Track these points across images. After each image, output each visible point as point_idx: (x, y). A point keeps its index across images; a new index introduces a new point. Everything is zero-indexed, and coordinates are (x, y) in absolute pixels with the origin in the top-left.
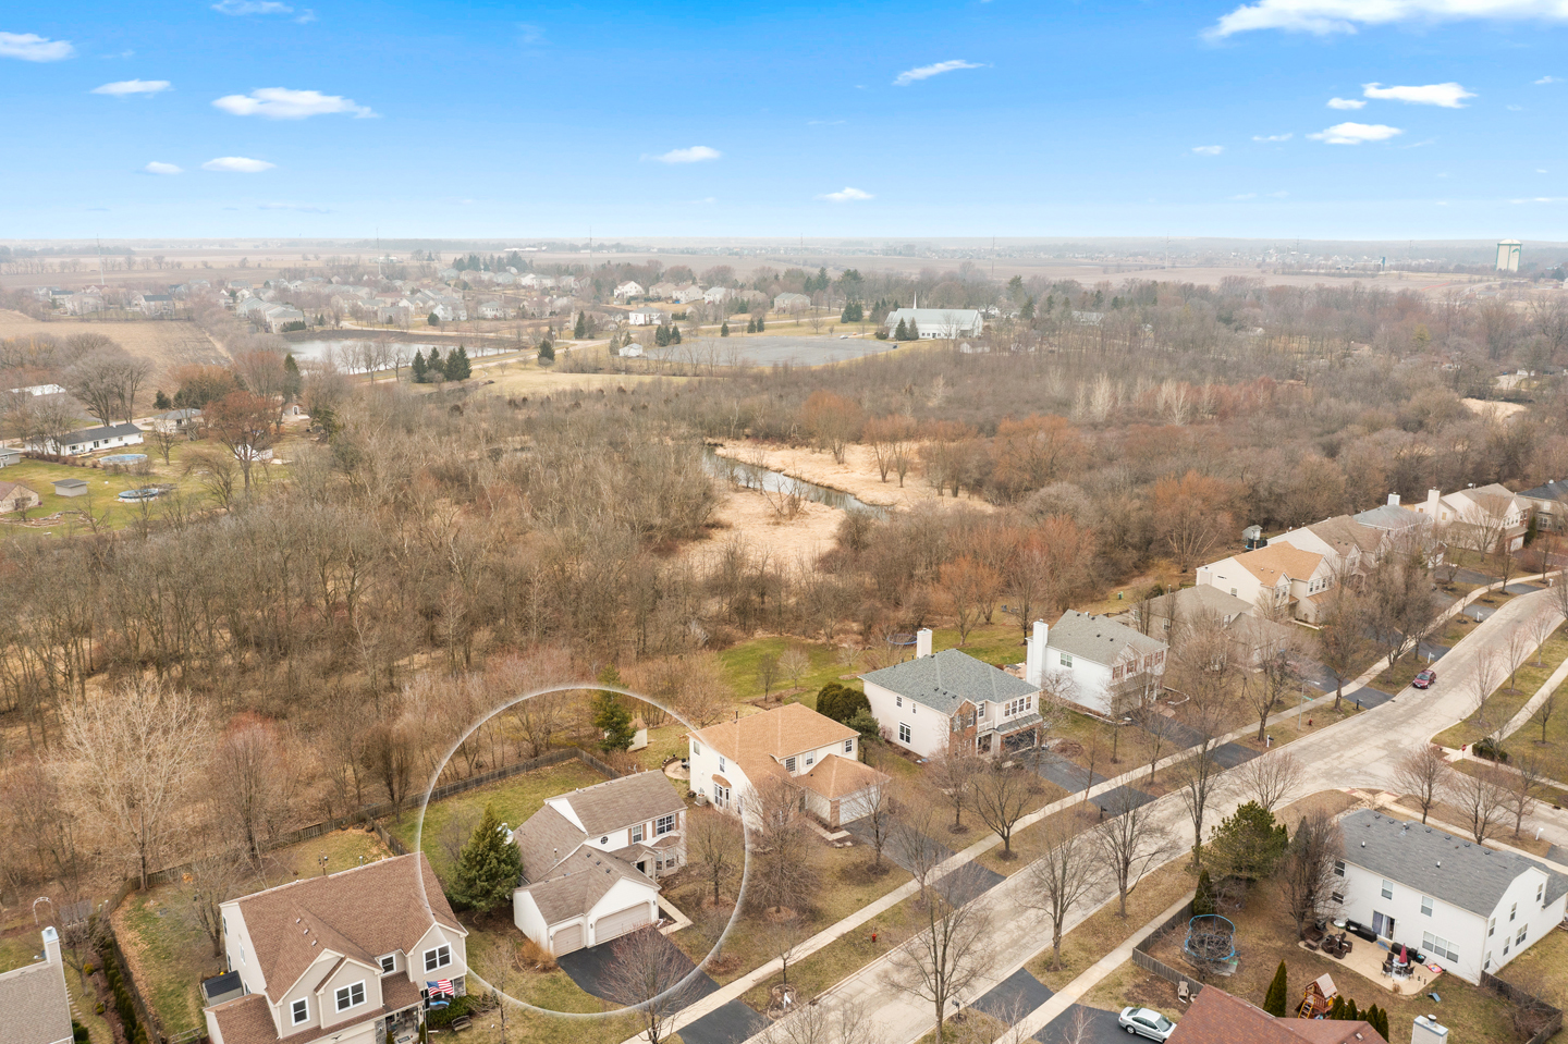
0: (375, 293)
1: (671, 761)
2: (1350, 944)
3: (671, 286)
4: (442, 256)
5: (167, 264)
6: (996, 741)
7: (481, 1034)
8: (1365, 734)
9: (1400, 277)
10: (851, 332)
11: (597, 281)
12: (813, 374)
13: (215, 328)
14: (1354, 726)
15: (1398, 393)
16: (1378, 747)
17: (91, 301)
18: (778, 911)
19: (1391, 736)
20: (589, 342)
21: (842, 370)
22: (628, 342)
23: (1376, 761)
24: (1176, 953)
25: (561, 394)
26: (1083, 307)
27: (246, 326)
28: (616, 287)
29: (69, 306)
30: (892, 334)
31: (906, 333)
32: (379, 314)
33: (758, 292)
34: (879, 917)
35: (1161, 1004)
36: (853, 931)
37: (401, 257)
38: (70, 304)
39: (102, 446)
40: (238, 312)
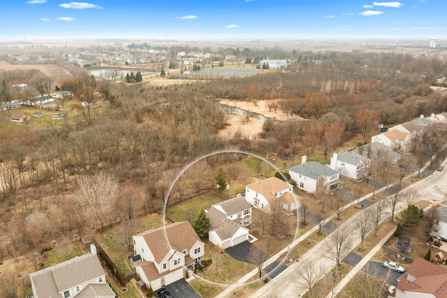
0: (108, 55)
1: (237, 194)
2: (441, 243)
3: (194, 53)
4: (123, 44)
5: (43, 46)
6: (328, 187)
7: (210, 271)
8: (428, 184)
9: (402, 49)
10: (249, 67)
11: (172, 51)
12: (242, 79)
13: (65, 66)
14: (424, 182)
15: (412, 85)
16: (432, 188)
17: (26, 58)
18: (281, 236)
19: (435, 184)
20: (174, 70)
21: (250, 78)
22: (186, 70)
23: (433, 192)
24: (394, 246)
25: (171, 86)
26: (315, 59)
27: (73, 66)
28: (178, 53)
29: (20, 60)
30: (261, 67)
31: (265, 67)
32: (111, 62)
33: (220, 55)
34: (308, 237)
35: (394, 261)
36: (303, 241)
37: (112, 44)
38: (20, 59)
39: (43, 102)
40: (69, 61)
